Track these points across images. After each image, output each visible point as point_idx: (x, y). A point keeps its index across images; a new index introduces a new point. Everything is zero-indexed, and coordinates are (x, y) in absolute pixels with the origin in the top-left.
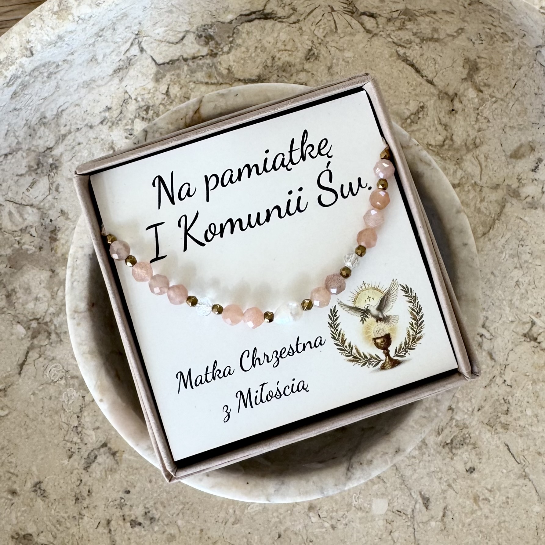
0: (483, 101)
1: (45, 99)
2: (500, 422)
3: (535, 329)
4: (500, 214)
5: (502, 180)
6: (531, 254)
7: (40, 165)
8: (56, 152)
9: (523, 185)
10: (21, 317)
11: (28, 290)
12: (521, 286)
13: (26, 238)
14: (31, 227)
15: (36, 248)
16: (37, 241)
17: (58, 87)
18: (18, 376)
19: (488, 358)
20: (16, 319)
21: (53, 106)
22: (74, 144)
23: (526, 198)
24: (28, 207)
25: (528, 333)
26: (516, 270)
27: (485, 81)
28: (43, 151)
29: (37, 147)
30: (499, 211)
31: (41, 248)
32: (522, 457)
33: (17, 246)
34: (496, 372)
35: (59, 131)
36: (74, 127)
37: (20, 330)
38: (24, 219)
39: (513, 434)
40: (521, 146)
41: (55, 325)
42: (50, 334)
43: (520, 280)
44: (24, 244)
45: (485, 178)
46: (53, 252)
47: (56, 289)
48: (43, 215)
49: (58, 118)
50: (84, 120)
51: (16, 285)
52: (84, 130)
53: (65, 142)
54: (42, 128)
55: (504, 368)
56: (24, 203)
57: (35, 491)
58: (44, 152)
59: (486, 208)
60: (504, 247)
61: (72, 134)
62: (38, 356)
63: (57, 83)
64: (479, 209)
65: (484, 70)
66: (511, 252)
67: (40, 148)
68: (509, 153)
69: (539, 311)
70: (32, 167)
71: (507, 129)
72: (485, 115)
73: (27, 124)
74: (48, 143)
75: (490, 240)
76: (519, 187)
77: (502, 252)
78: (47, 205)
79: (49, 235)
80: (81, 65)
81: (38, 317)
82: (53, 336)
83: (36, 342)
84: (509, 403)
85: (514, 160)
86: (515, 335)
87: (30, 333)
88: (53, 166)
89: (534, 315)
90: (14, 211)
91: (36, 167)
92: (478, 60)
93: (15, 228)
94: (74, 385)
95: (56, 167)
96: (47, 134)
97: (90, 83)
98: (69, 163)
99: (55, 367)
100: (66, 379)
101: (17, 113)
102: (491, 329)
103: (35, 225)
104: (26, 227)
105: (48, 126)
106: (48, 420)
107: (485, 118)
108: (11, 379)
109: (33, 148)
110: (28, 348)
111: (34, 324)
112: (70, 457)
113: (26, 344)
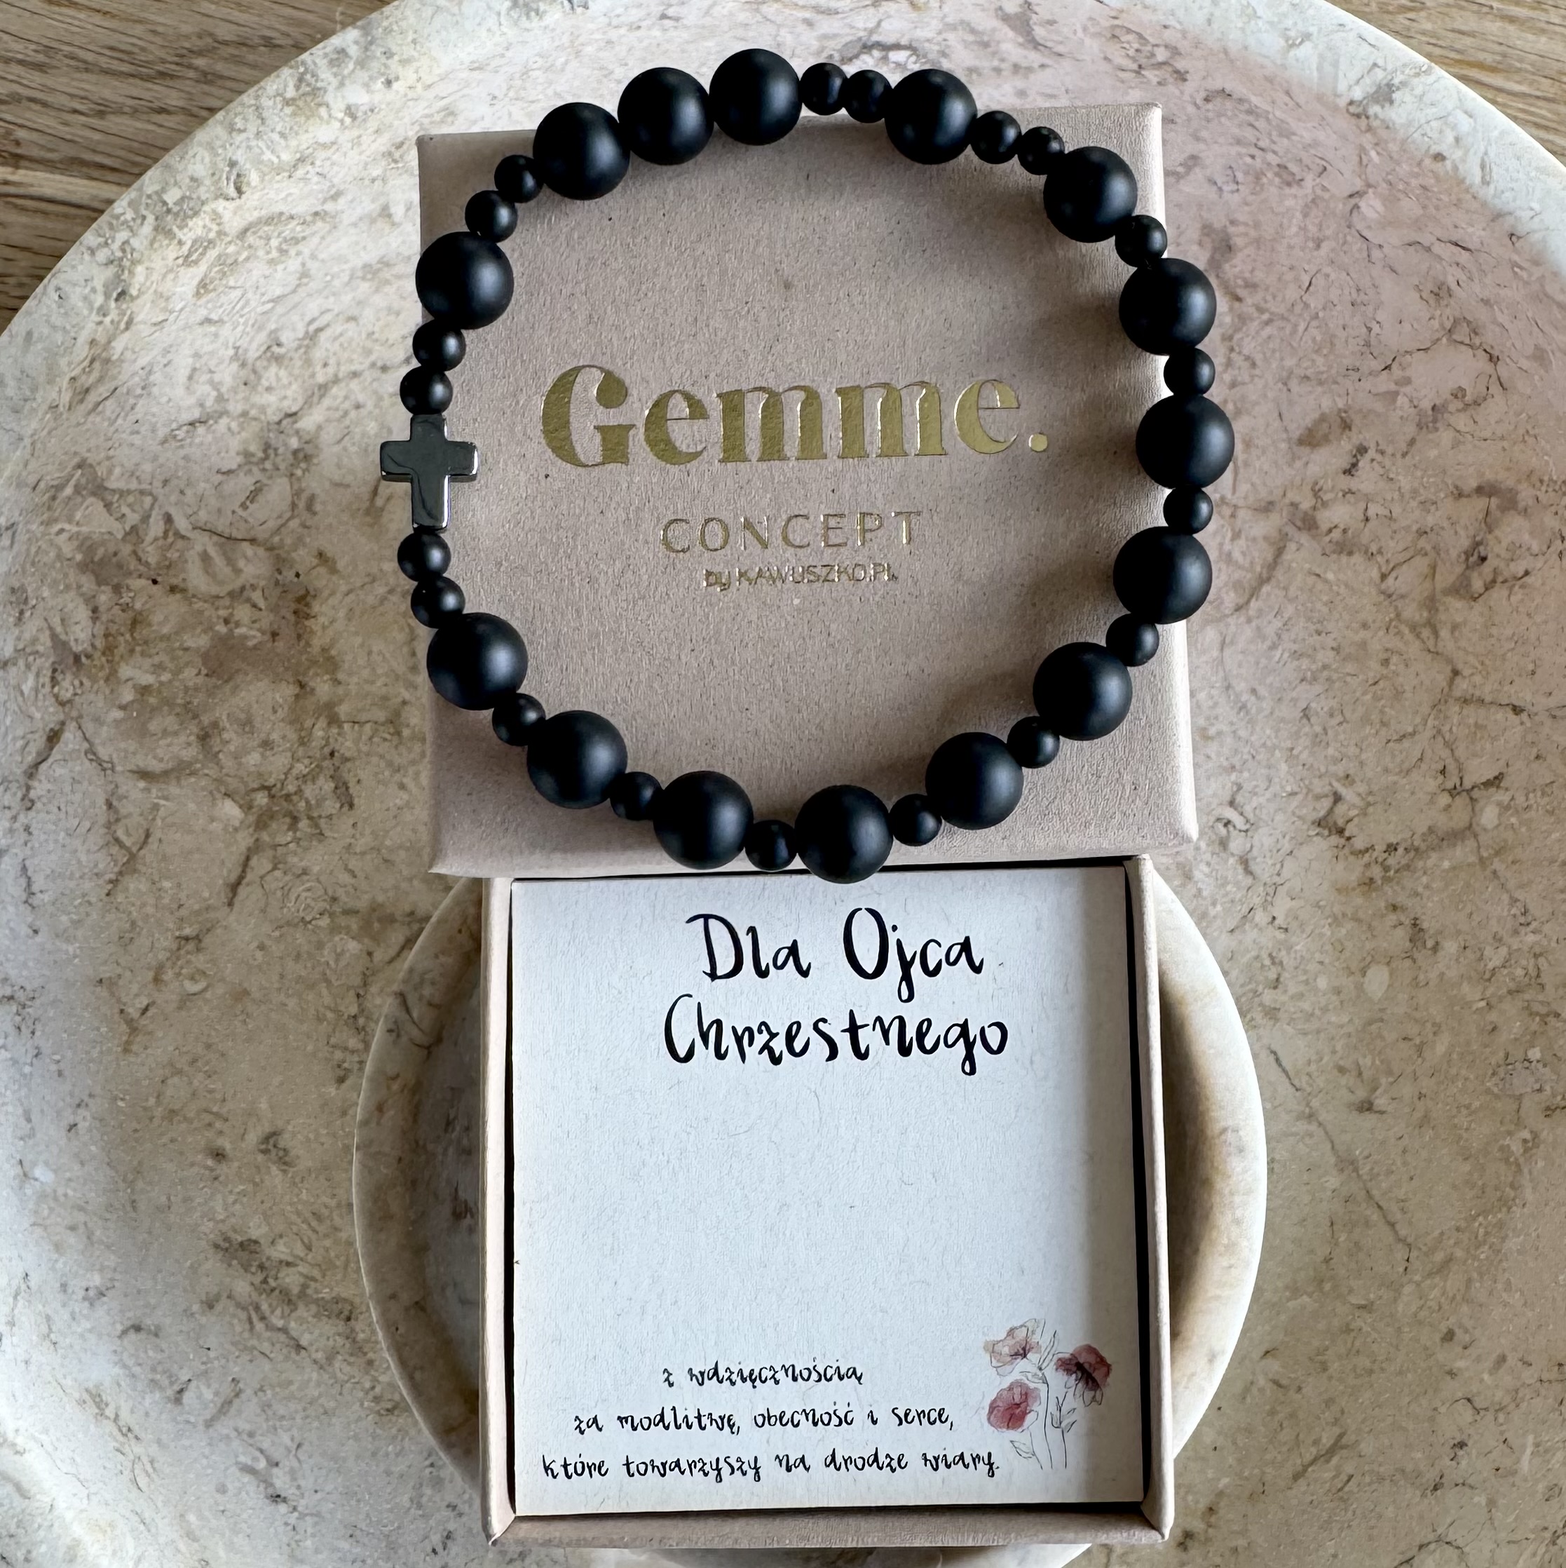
0: (1242, 319)
1: (276, 300)
2: (1261, 1004)
3: (1341, 809)
4: (1273, 565)
5: (1280, 492)
6: (1337, 650)
7: (271, 452)
8: (307, 423)
9: (1325, 504)
10: (233, 784)
11: (247, 725)
12: (1313, 720)
13: (243, 613)
14: (253, 587)
15: (263, 633)
16: (267, 620)
17: (305, 274)
18: (226, 909)
19: (1240, 869)
20: (223, 790)
21: (295, 317)
22: (347, 405)
23: (1330, 531)
24: (245, 544)
25: (1325, 817)
26: (1304, 686)
27: (1247, 275)
28: (276, 419)
29: (263, 409)
30: (1270, 558)
31: (274, 635)
32: (1305, 1079)
33: (222, 629)
34: (1257, 901)
35: (313, 375)
36: (344, 370)
37: (231, 810)
38: (238, 571)
39: (1290, 1030)
40: (1323, 418)
41: (307, 802)
42: (295, 819)
43: (1313, 705)
44: (238, 625)
45: (1244, 488)
46: (302, 643)
47: (308, 723)
48: (280, 562)
49: (308, 347)
50: (368, 352)
51: (221, 714)
52: (368, 376)
53: (327, 402)
54: (273, 369)
55: (1271, 891)
56: (235, 534)
57: (265, 1152)
58: (279, 423)
59: (1243, 554)
60: (1279, 637)
61: (343, 385)
62: (270, 867)
63: (303, 265)
64: (1229, 554)
65: (1246, 252)
66: (1295, 647)
67: (269, 411)
68: (1296, 434)
69: (1351, 772)
70: (253, 455)
71: (1294, 384)
72: (1246, 352)
73: (239, 357)
74: (286, 403)
75: (1249, 621)
76: (1314, 508)
77: (1273, 647)
78: (288, 541)
79: (294, 606)
80: (355, 225)
81: (271, 781)
82: (303, 824)
83: (265, 837)
84: (1281, 963)
85: (1307, 450)
86: (1299, 823)
87: (252, 818)
88: (301, 455)
89: (1338, 780)
90: (212, 552)
91: (260, 455)
92: (1232, 230)
93: (215, 590)
94: (348, 928)
95: (307, 458)
96: (285, 381)
97: (379, 270)
98: (336, 449)
99: (308, 890)
100: (332, 915)
101: (213, 329)
102: (1248, 809)
103: (262, 583)
104: (243, 589)
105: (286, 362)
106: (292, 1003)
107: (1247, 358)
108: (212, 915)
109: (253, 413)
110: (249, 849)
111: (261, 799)
112: (341, 1080)
113: (244, 840)
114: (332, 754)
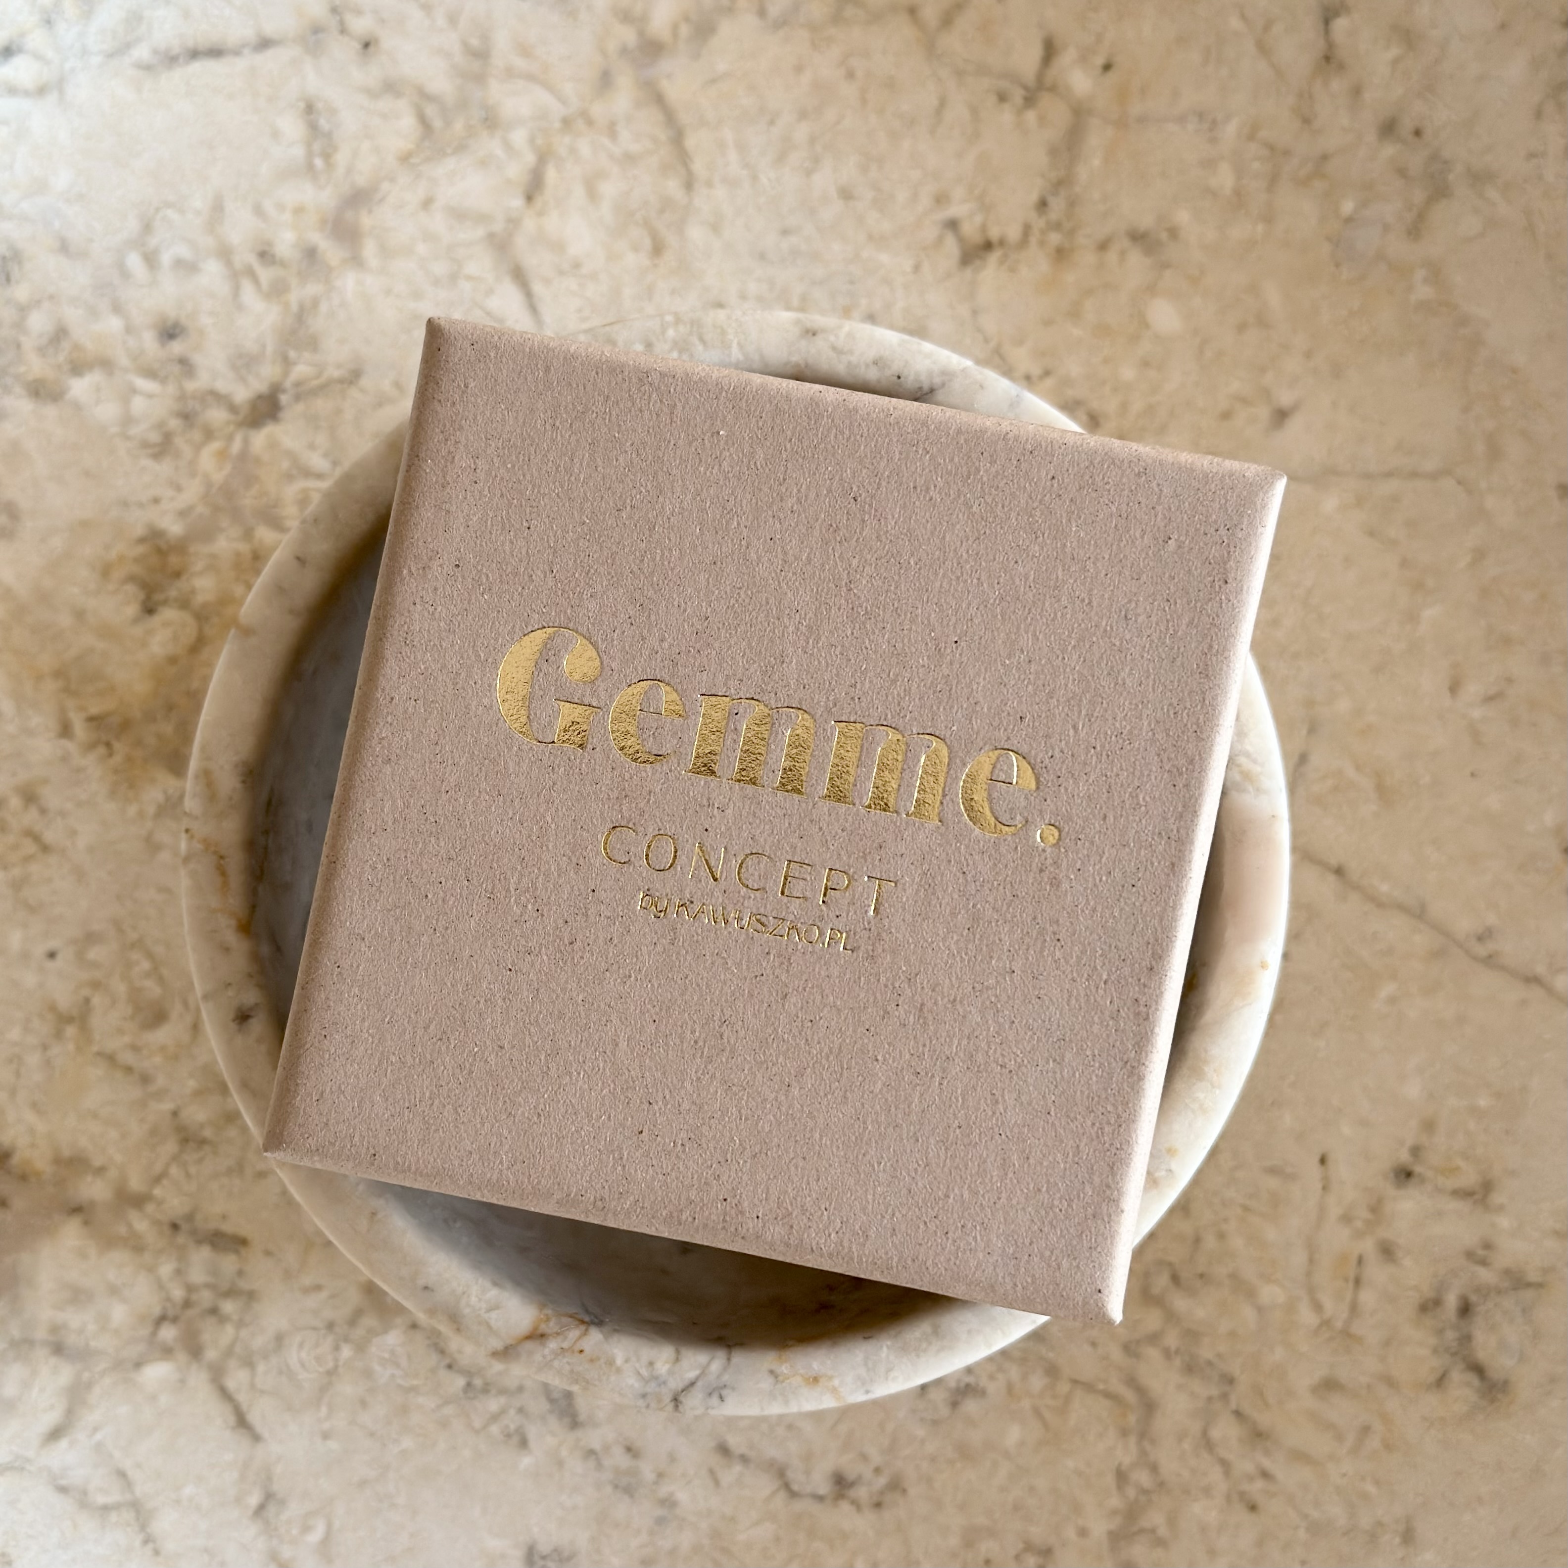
4: (669, 118)
5: (599, 56)
6: (802, 116)
9: (644, 18)
10: (131, 1351)
11: (78, 1295)
12: (857, 192)
18: (259, 1446)
20: (130, 1366)
23: (675, 33)
25: (963, 251)
26: (815, 176)
30: (660, 116)
37: (157, 1372)
41: (207, 1286)
42: (216, 1312)
45: (568, 90)
46: (32, 1180)
47: (124, 1231)
51: (47, 1315)
59: (636, 140)
60: (748, 165)
62: (247, 1369)
64: (627, 155)
69: (936, 191)
75: (710, 184)
76: (641, 33)
77: (754, 180)
81: (157, 1311)
82: (227, 1306)
83: (211, 1354)
86: (950, 283)
89: (936, 210)
94: (370, 1331)
99: (301, 1346)
100: (346, 1340)
108: (255, 1465)
110: (213, 1381)
111: (169, 1333)
112: (523, 1443)
113: (199, 1379)
114: (175, 1227)
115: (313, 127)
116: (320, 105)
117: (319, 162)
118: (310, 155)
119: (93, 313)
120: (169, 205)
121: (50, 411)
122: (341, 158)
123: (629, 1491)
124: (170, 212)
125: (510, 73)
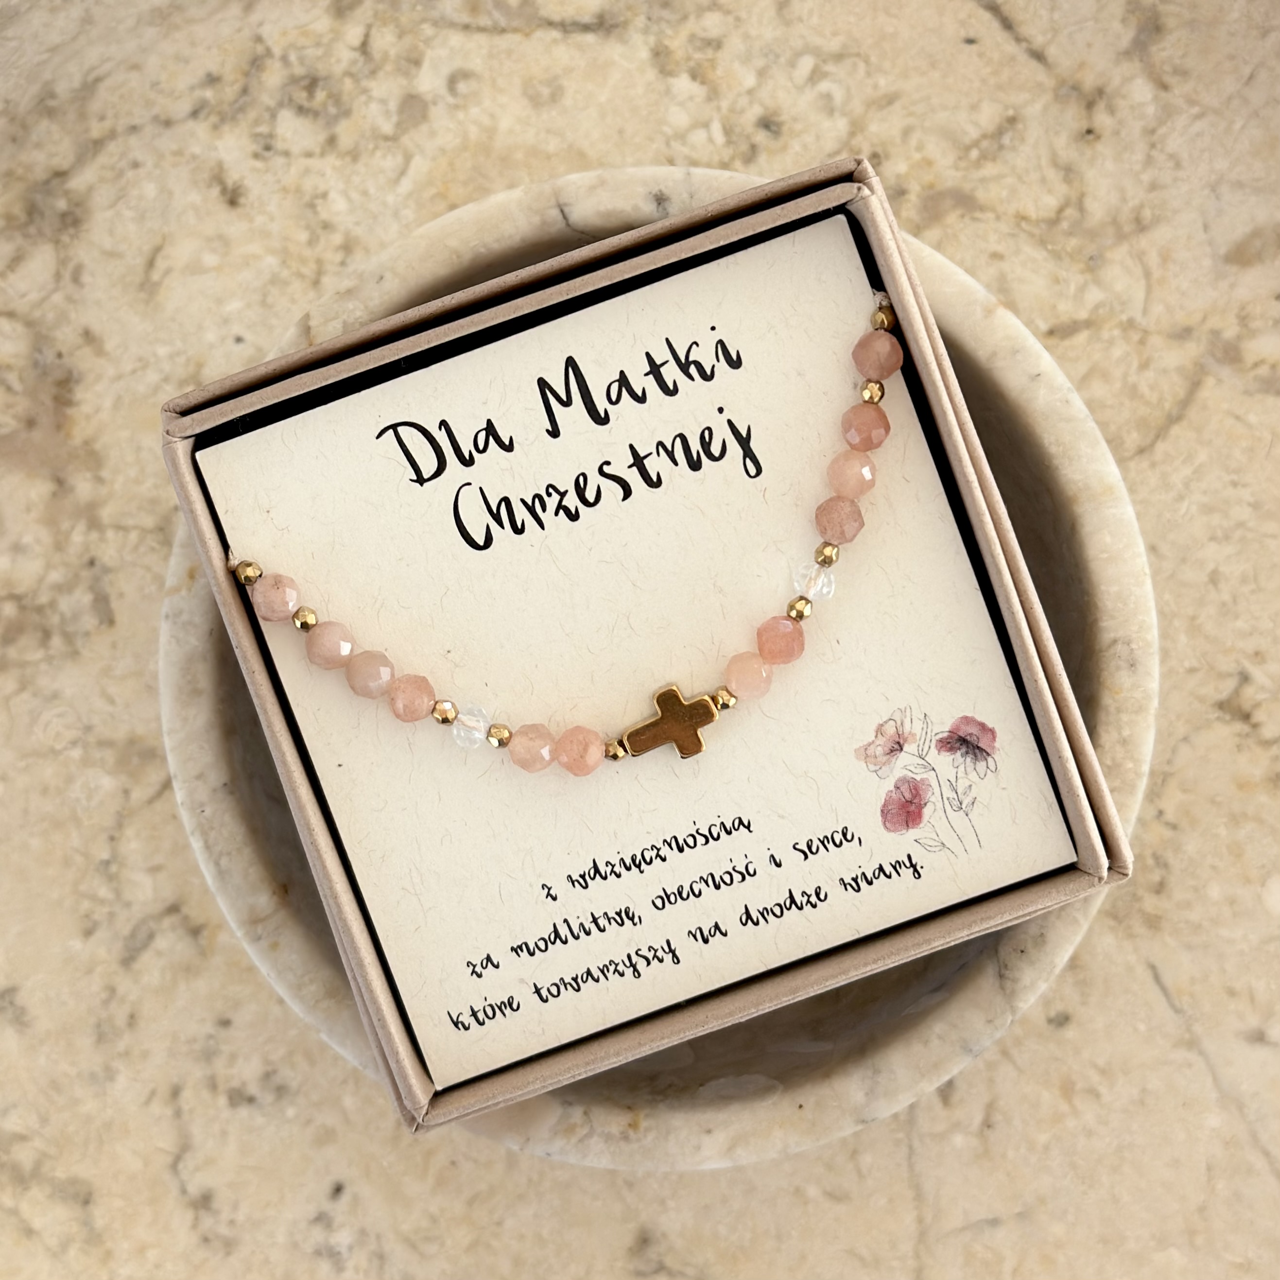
115: (999, 132)
116: (1020, 126)
117: (974, 154)
118: (976, 144)
119: (746, 59)
120: (867, 62)
121: (651, 74)
122: (989, 169)
123: (101, 1038)
124: (862, 66)
125: (1140, 256)
